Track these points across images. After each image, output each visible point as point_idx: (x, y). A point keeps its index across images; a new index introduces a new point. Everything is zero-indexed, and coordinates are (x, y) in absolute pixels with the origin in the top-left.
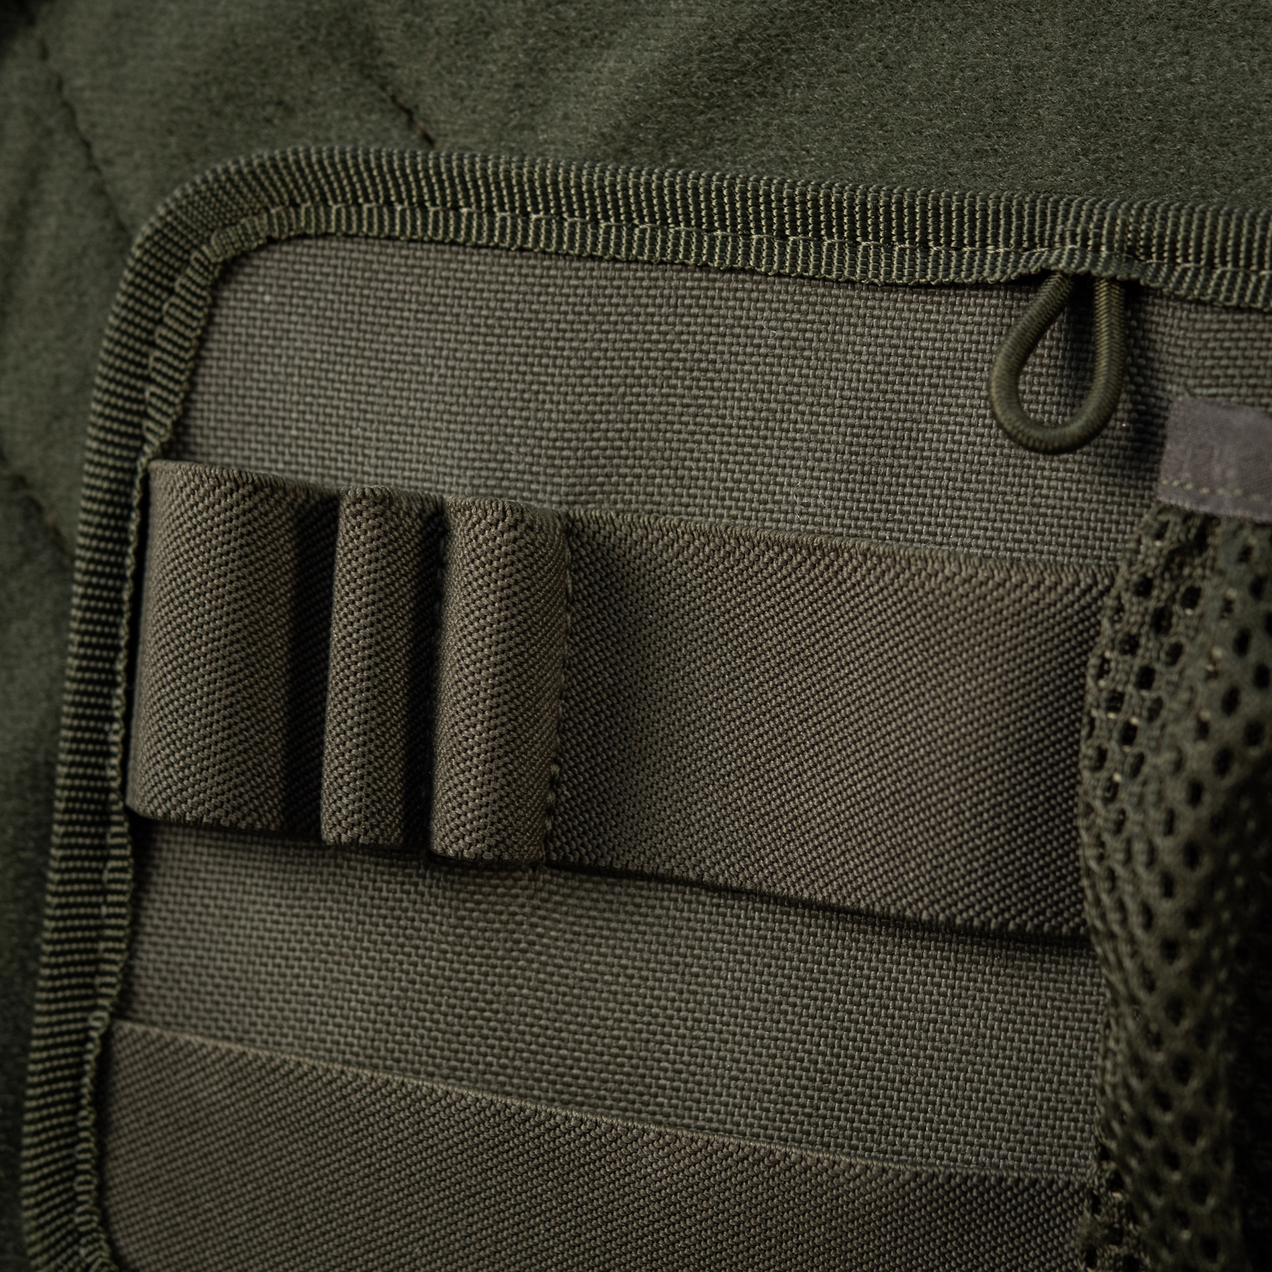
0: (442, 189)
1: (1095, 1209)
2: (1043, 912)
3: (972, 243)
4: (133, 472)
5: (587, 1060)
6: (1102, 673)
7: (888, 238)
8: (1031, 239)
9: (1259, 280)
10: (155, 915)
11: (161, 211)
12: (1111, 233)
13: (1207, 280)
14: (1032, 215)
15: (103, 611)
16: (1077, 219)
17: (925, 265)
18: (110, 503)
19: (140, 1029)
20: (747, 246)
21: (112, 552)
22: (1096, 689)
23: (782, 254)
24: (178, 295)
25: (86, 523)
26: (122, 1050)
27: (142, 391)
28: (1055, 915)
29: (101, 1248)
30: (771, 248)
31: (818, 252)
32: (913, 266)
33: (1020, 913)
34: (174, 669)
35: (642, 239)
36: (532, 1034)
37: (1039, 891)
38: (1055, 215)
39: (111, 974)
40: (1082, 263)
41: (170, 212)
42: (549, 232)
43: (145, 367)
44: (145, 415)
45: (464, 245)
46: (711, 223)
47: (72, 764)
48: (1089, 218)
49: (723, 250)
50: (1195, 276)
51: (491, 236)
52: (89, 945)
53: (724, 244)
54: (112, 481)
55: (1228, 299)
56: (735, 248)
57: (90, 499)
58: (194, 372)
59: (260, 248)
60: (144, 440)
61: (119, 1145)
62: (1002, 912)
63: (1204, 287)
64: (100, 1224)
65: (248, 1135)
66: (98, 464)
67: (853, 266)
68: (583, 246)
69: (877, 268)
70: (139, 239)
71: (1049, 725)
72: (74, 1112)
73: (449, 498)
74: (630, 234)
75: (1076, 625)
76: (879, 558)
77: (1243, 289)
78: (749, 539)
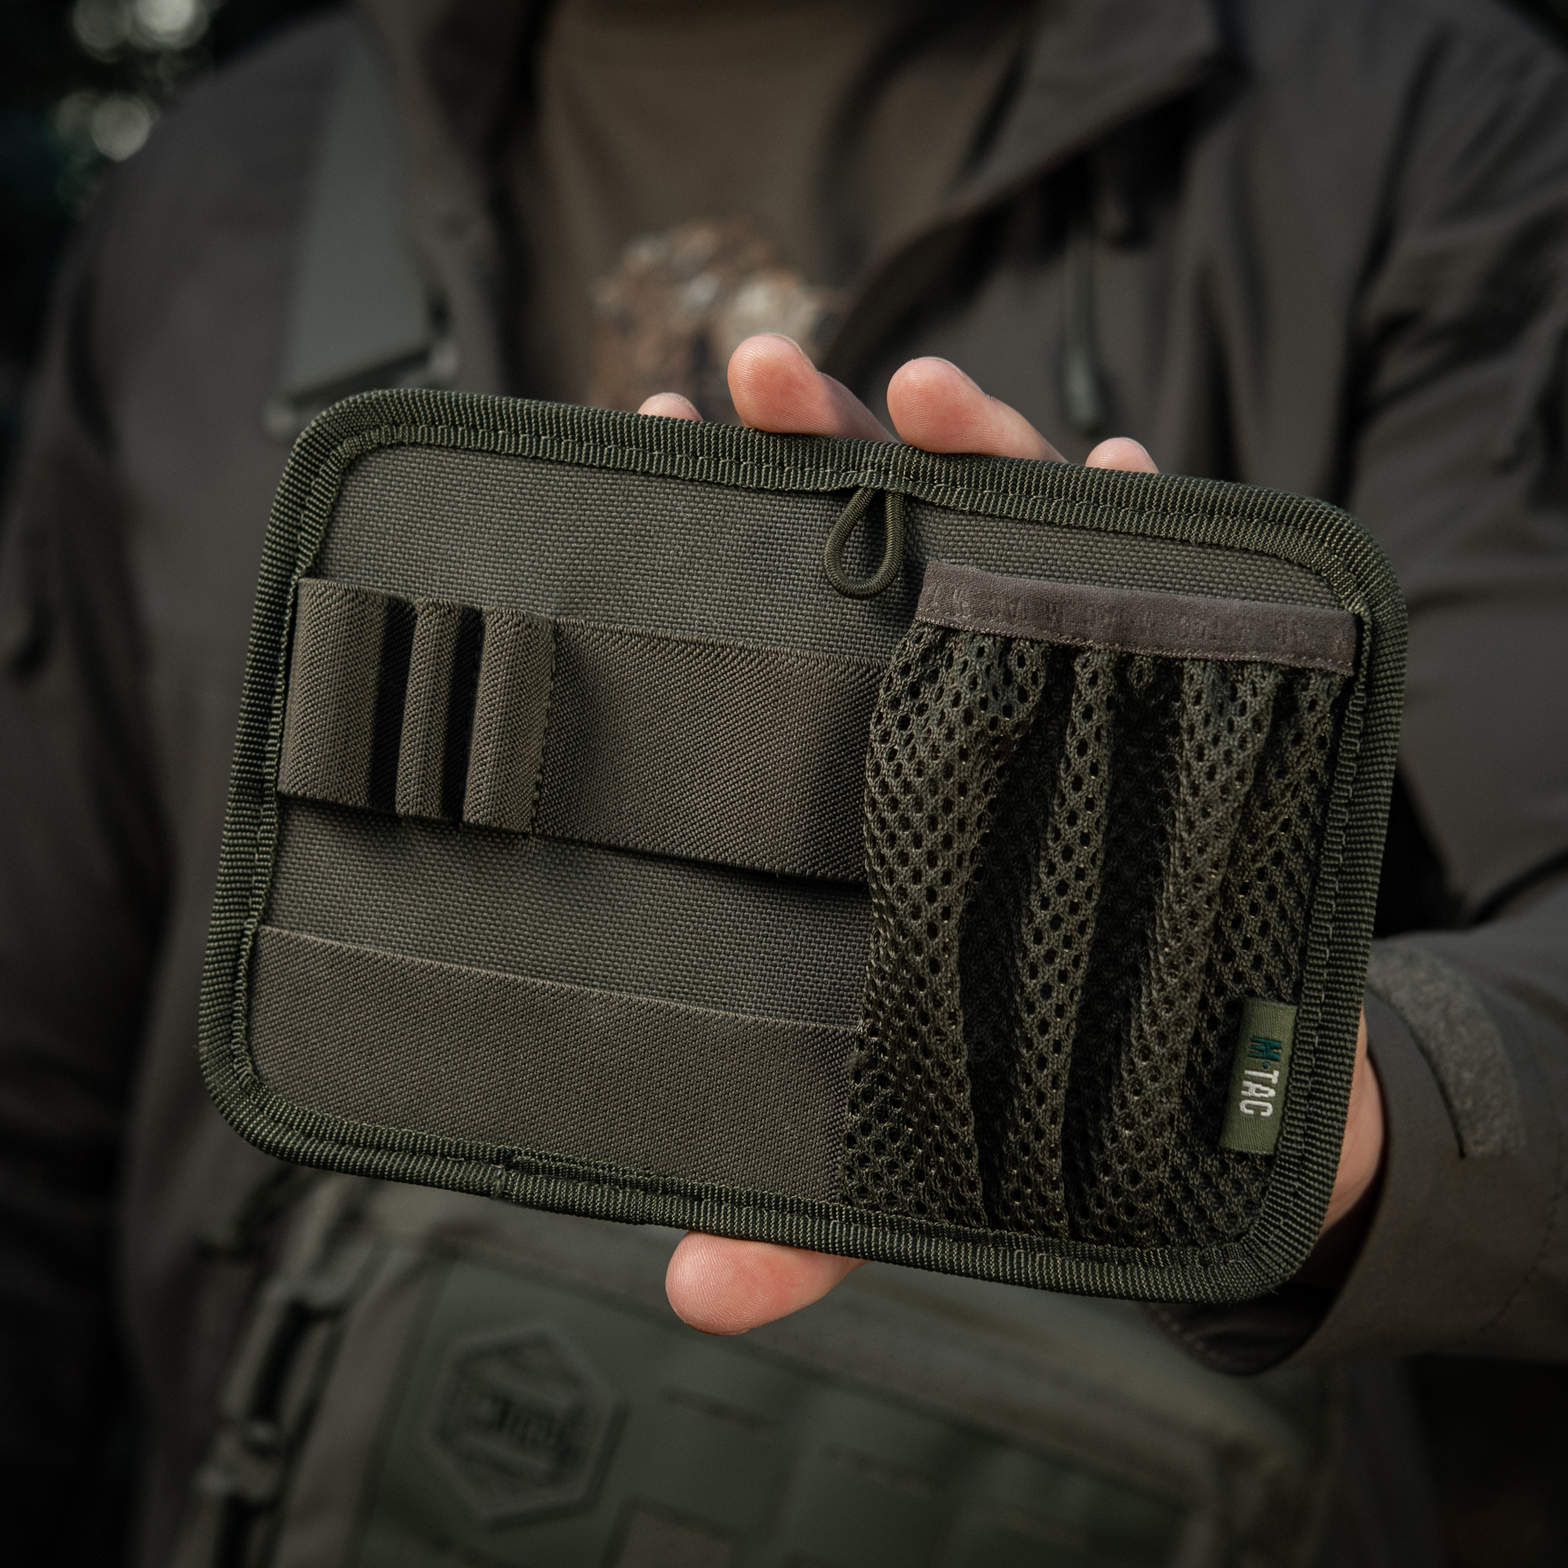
0: (488, 418)
1: (861, 1047)
2: (838, 867)
3: (811, 466)
4: (289, 585)
5: (552, 958)
6: (879, 721)
7: (759, 460)
8: (847, 465)
9: (983, 496)
10: (290, 861)
11: (314, 424)
12: (896, 463)
13: (952, 495)
14: (848, 451)
15: (265, 670)
16: (875, 454)
17: (781, 478)
18: (272, 603)
19: (276, 930)
20: (673, 462)
21: (272, 634)
22: (875, 732)
23: (694, 467)
24: (321, 477)
25: (257, 615)
26: (264, 944)
27: (295, 535)
28: (845, 869)
29: (247, 1065)
30: (687, 463)
31: (716, 467)
32: (774, 478)
33: (824, 866)
34: (313, 706)
35: (609, 454)
36: (519, 940)
37: (836, 853)
38: (862, 451)
39: (260, 896)
40: (877, 483)
41: (319, 425)
42: (552, 447)
43: (298, 521)
44: (298, 551)
45: (499, 454)
46: (651, 446)
47: (242, 764)
48: (883, 454)
49: (658, 463)
50: (945, 492)
51: (517, 449)
52: (246, 878)
53: (659, 460)
54: (275, 589)
55: (964, 506)
56: (665, 462)
57: (261, 600)
58: (329, 525)
59: (374, 450)
60: (295, 565)
61: (261, 1004)
62: (814, 865)
63: (950, 499)
64: (246, 1051)
65: (341, 998)
66: (267, 579)
67: (737, 477)
68: (573, 457)
69: (752, 479)
70: (299, 441)
71: (847, 755)
72: (233, 981)
73: (485, 608)
74: (602, 451)
75: (866, 696)
76: (749, 651)
77: (973, 501)
78: (667, 639)
